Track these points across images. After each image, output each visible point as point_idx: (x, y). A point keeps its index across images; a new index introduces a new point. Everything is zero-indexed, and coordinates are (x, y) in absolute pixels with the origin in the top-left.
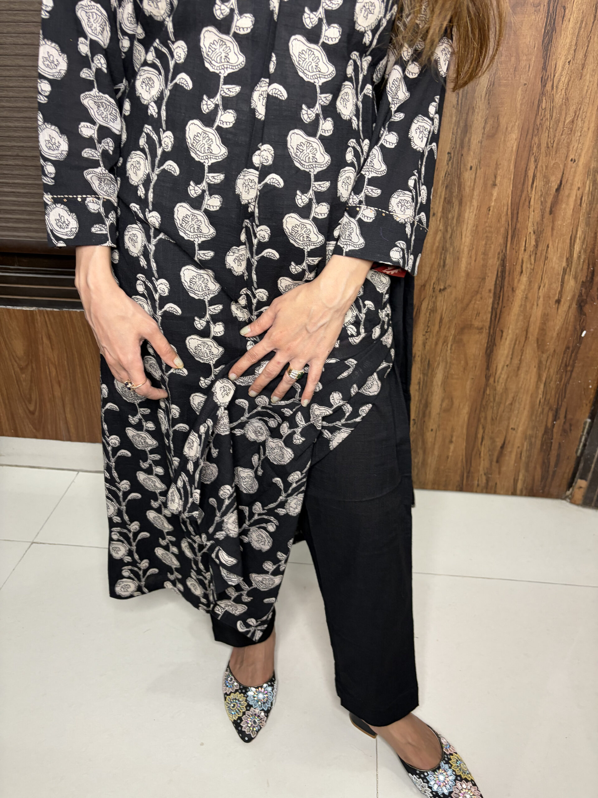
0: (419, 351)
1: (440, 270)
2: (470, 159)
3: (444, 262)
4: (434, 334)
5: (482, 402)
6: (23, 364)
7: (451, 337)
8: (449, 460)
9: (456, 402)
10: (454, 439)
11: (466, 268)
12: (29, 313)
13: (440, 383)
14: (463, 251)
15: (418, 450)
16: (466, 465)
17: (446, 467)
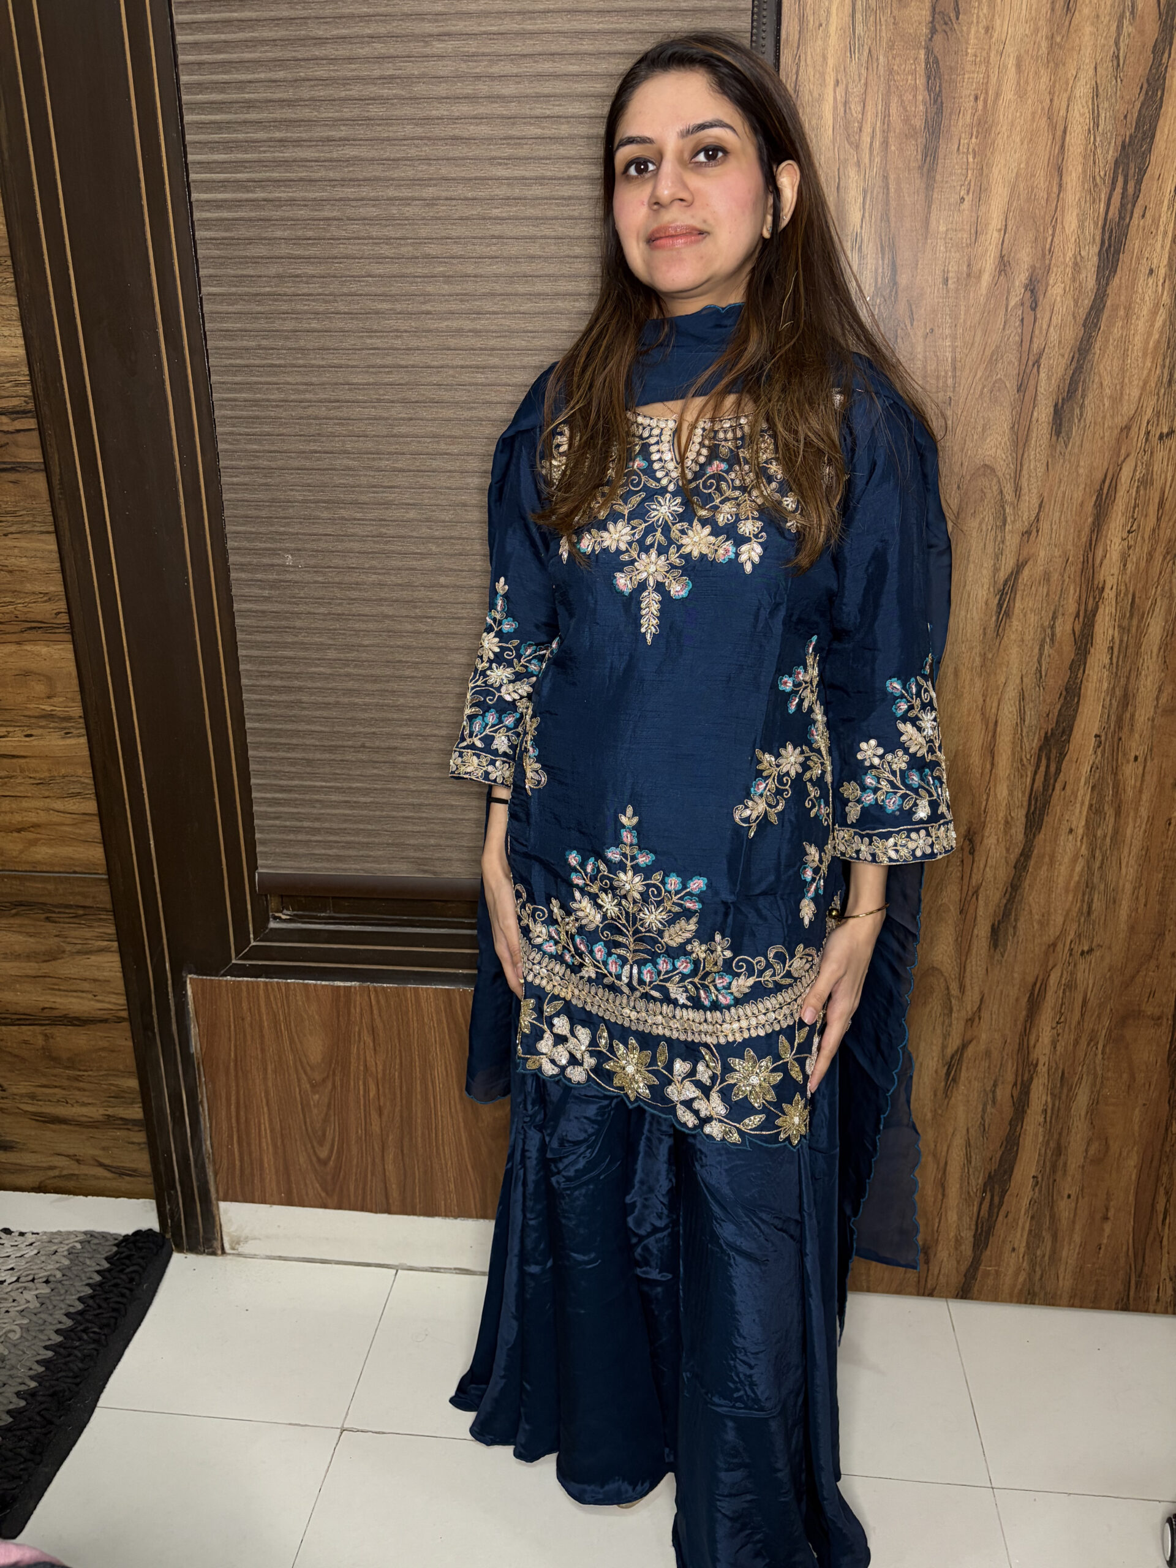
0: (1044, 1054)
1: (1082, 920)
2: (1134, 745)
3: (1090, 907)
4: (1073, 1027)
5: (1163, 1145)
6: (317, 1076)
7: (1104, 1032)
8: (1102, 1252)
9: (1115, 1147)
10: (1111, 1214)
11: (1129, 916)
12: (342, 992)
13: (1083, 1113)
14: (1123, 890)
15: (1044, 1233)
16: (1135, 1261)
17: (1097, 1266)
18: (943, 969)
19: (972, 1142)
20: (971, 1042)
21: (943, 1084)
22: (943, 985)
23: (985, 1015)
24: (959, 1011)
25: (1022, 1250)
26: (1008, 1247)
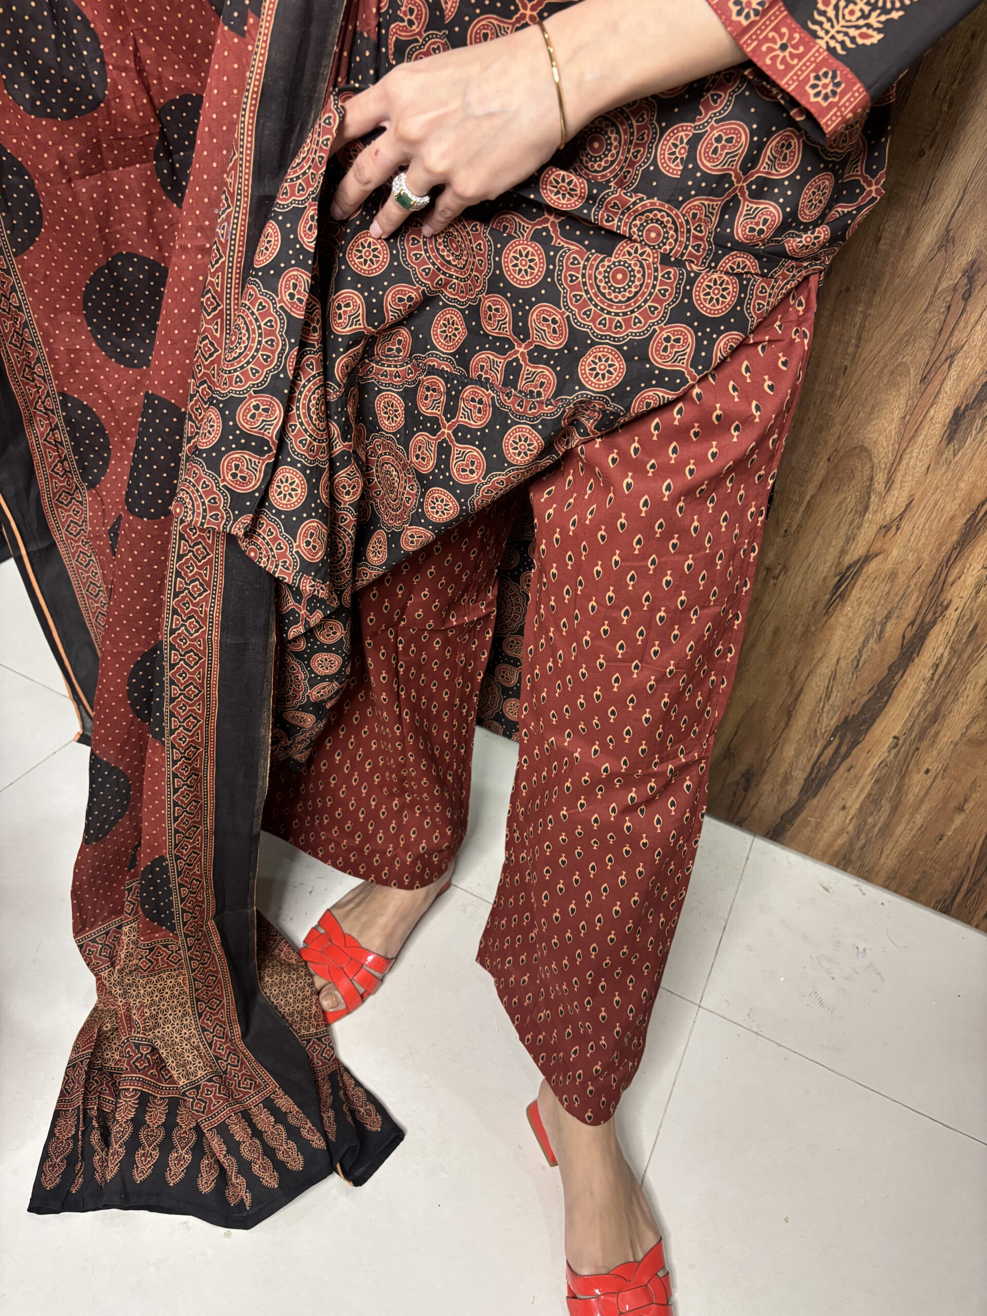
0: (961, 598)
8: (941, 843)
10: (969, 806)
13: (981, 682)
15: (883, 802)
16: (976, 866)
17: (930, 856)
18: (875, 452)
19: (838, 675)
20: (876, 555)
21: (828, 597)
22: (867, 473)
23: (906, 526)
24: (875, 512)
25: (853, 811)
26: (839, 803)
